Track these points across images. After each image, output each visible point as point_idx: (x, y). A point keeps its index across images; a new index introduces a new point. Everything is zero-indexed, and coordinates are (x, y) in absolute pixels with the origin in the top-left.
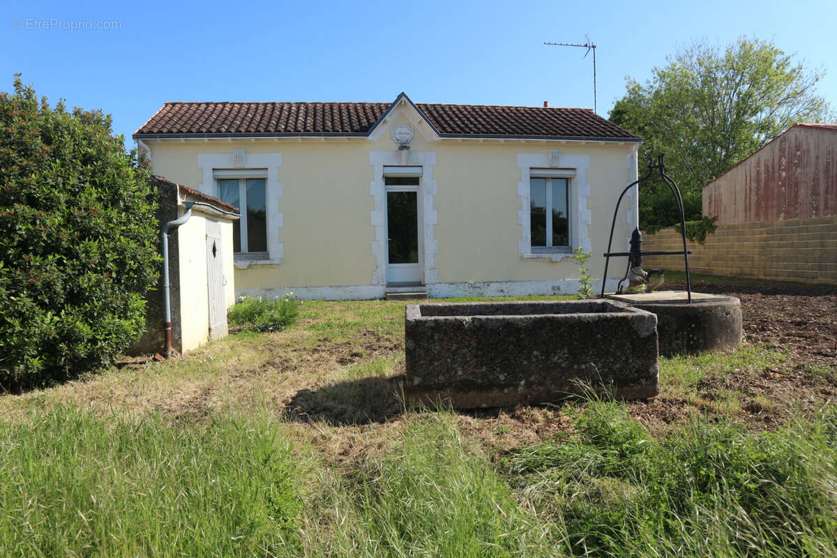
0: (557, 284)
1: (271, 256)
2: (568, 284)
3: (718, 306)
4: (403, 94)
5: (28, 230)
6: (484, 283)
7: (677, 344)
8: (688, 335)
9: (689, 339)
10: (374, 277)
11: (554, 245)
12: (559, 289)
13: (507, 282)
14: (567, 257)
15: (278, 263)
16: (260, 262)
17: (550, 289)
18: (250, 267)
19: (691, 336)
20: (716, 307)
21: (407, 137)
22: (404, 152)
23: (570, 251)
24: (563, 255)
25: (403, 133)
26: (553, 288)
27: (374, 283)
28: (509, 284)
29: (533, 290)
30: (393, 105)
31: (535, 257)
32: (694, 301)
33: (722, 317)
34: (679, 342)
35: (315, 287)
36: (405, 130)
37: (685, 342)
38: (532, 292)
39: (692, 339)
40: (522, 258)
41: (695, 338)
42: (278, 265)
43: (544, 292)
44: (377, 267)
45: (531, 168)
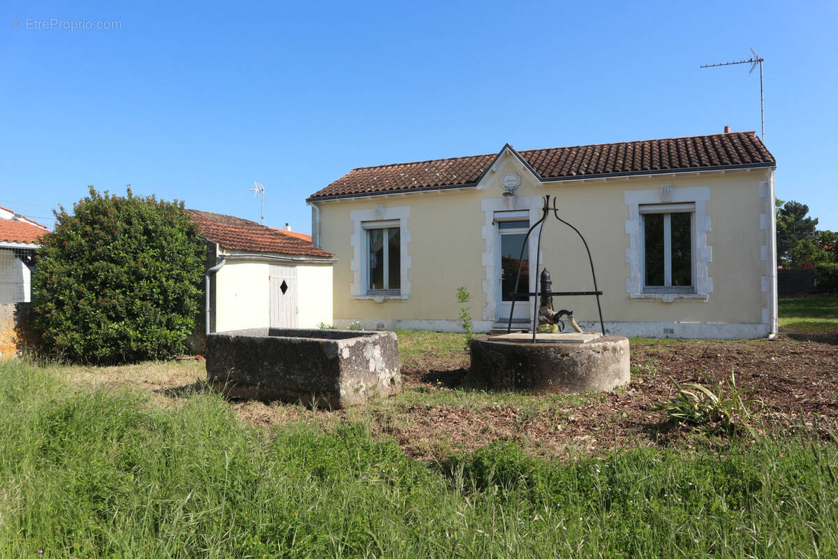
0: (670, 326)
1: (402, 293)
2: (684, 327)
3: (551, 347)
4: (507, 145)
5: (105, 274)
6: (588, 322)
7: (507, 381)
8: (516, 373)
9: (517, 377)
10: (484, 313)
11: (673, 284)
12: (672, 332)
13: (613, 322)
14: (680, 298)
15: (407, 298)
16: (391, 298)
17: (662, 332)
18: (385, 301)
19: (518, 374)
20: (546, 348)
21: (514, 183)
22: (511, 198)
23: (693, 291)
24: (676, 296)
25: (510, 180)
26: (666, 331)
27: (484, 318)
28: (615, 324)
29: (642, 331)
30: (499, 155)
31: (643, 297)
32: (538, 341)
33: (556, 358)
34: (508, 379)
35: (434, 320)
36: (512, 177)
37: (513, 380)
38: (640, 334)
39: (520, 377)
40: (630, 299)
41: (523, 377)
42: (406, 300)
43: (655, 335)
44: (487, 304)
45: (640, 205)
